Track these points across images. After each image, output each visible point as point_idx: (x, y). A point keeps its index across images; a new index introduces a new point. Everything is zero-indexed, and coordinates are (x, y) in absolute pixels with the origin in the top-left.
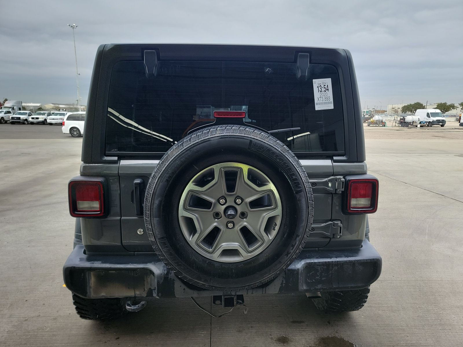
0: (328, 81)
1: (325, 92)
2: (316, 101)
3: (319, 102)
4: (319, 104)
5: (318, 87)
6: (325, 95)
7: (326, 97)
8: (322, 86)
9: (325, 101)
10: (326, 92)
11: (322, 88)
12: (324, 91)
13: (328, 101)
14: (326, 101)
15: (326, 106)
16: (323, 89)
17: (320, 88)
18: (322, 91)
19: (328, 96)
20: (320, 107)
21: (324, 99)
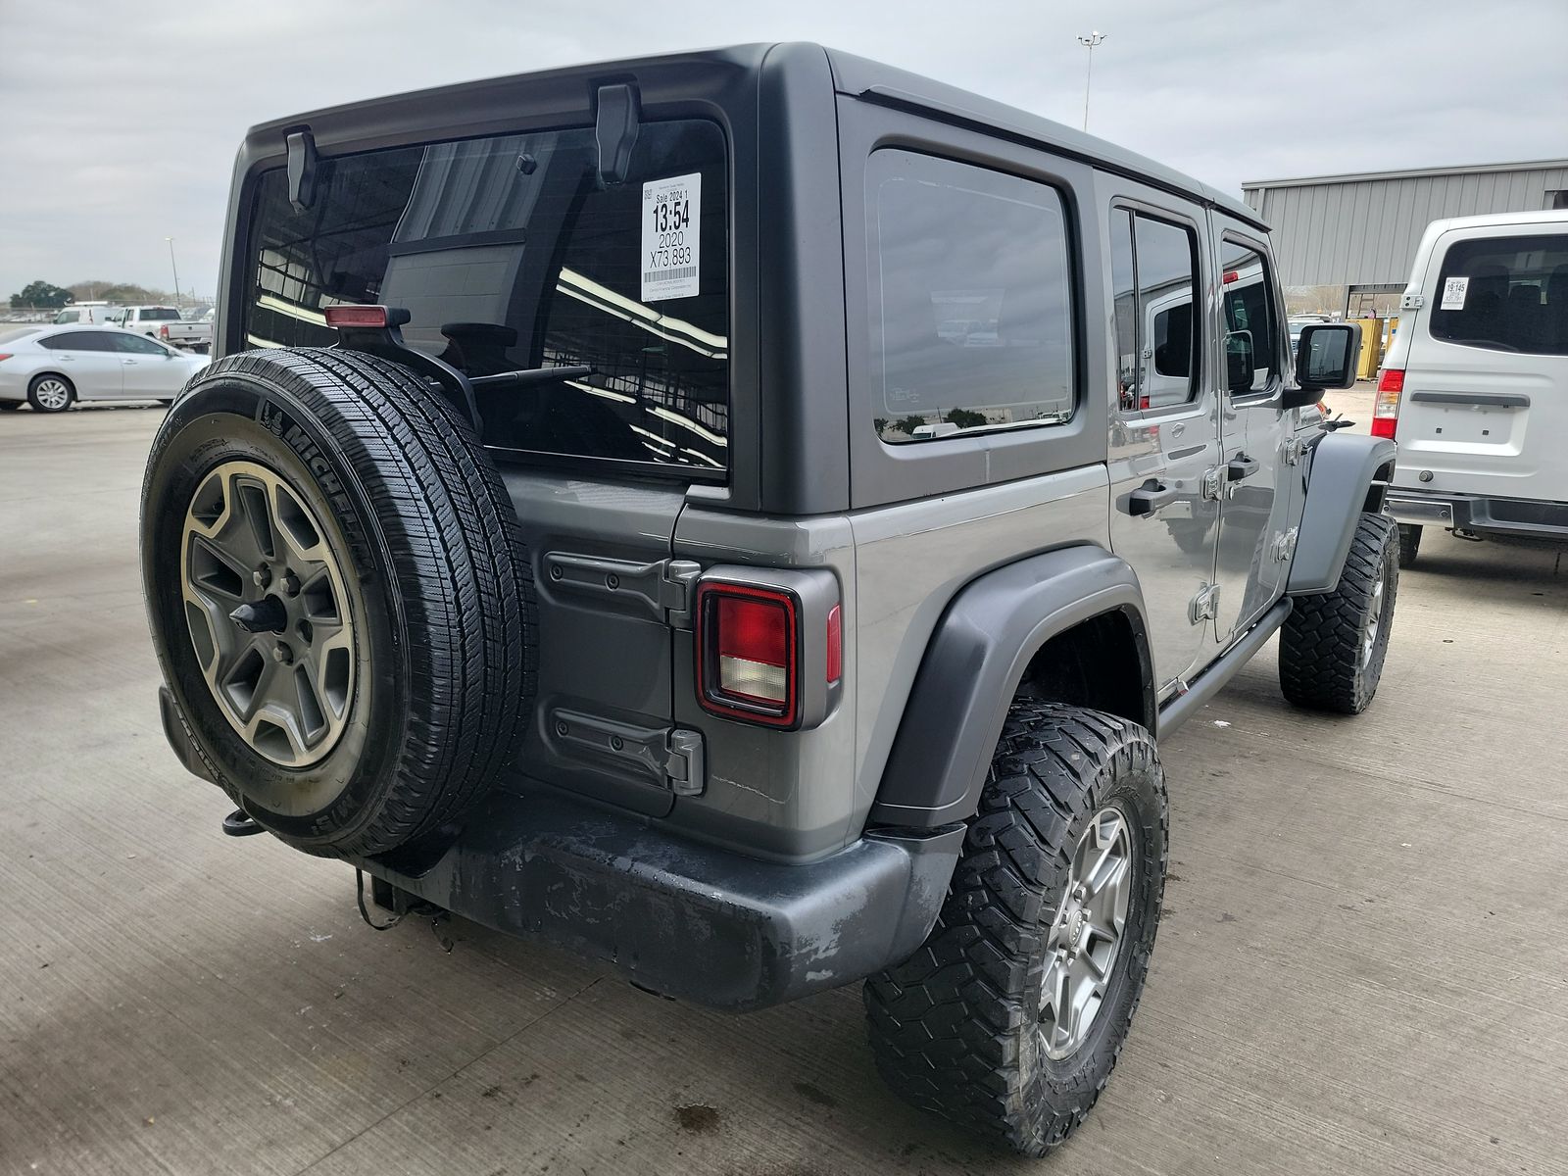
0: (690, 186)
1: (677, 231)
2: (646, 267)
3: (654, 269)
4: (655, 276)
5: (656, 212)
6: (676, 243)
7: (678, 247)
8: (671, 206)
9: (673, 267)
10: (679, 230)
11: (668, 212)
12: (673, 227)
13: (685, 265)
14: (678, 266)
15: (675, 285)
16: (672, 219)
17: (661, 214)
18: (668, 227)
19: (684, 246)
20: (656, 290)
21: (671, 256)
